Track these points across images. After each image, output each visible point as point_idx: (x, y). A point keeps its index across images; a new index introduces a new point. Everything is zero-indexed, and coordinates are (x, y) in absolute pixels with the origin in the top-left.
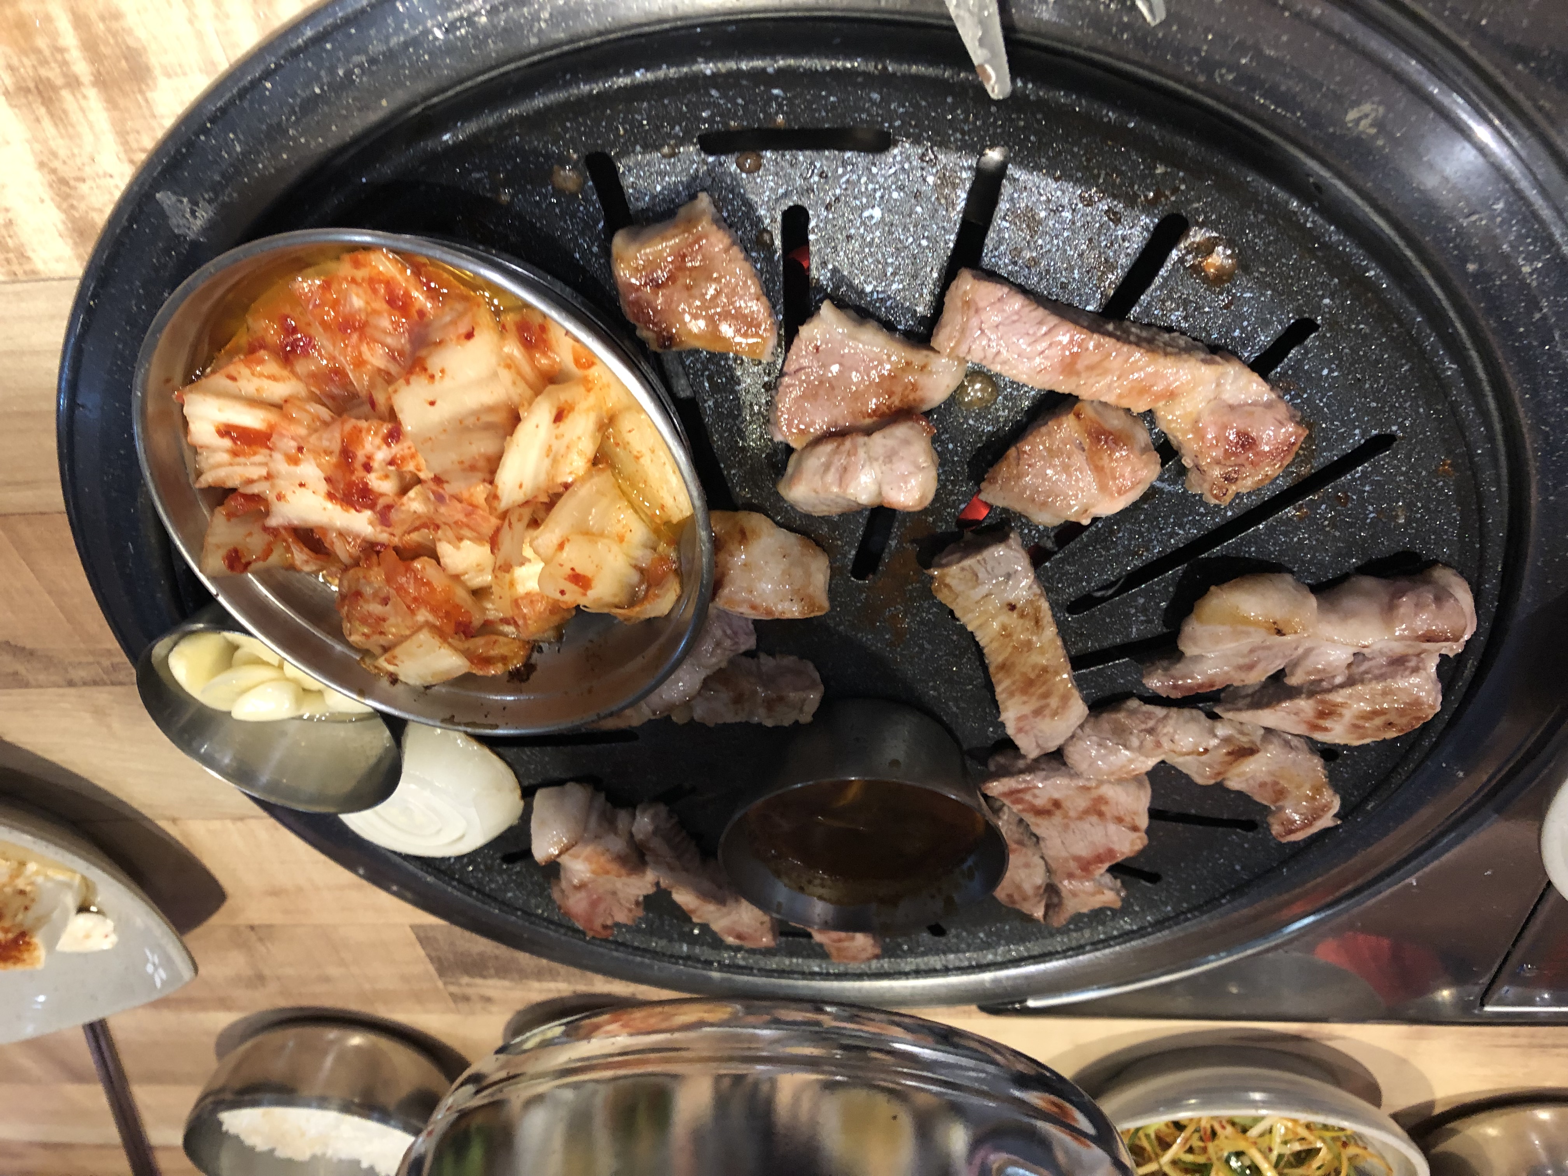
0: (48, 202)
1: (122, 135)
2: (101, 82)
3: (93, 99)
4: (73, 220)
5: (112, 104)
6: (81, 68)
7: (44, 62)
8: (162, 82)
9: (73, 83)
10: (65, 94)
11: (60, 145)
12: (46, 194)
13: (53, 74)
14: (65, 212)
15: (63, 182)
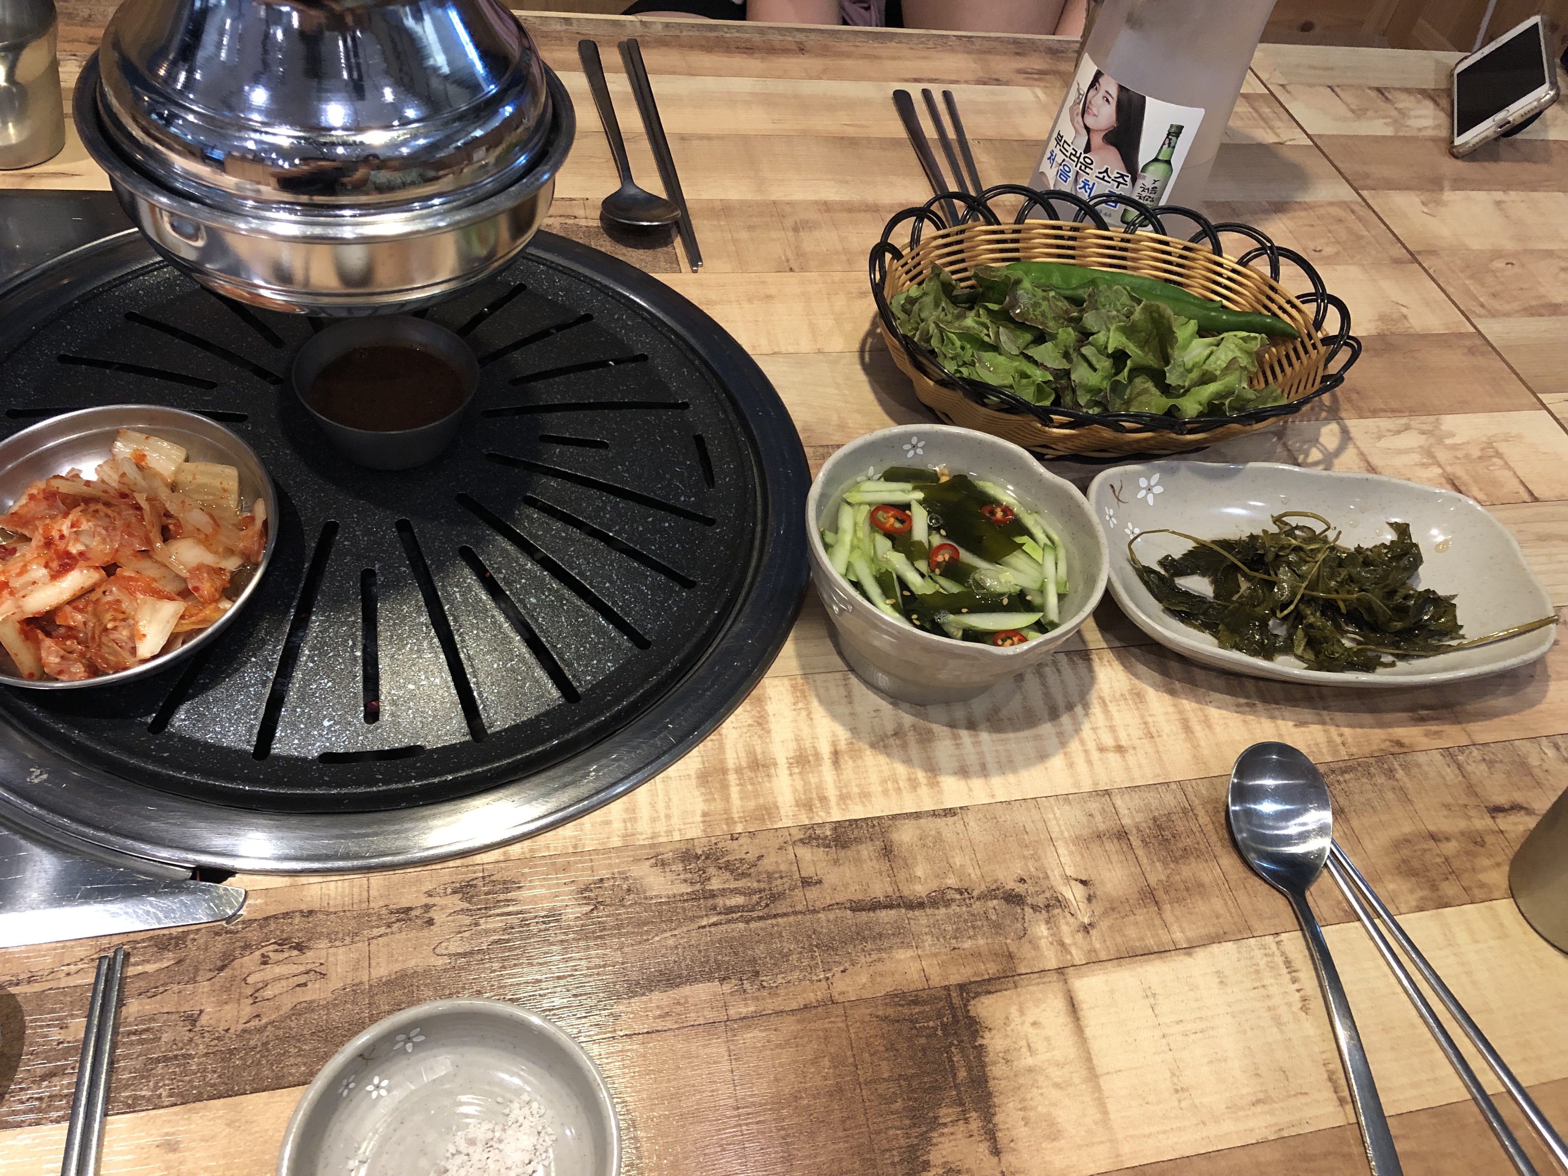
0: (771, 714)
1: (721, 748)
2: (724, 771)
3: (731, 763)
4: (761, 706)
5: (722, 761)
6: (732, 778)
7: (751, 779)
8: (692, 773)
9: (739, 770)
10: (744, 764)
11: (756, 741)
12: (772, 719)
13: (748, 773)
14: (764, 710)
15: (760, 724)
